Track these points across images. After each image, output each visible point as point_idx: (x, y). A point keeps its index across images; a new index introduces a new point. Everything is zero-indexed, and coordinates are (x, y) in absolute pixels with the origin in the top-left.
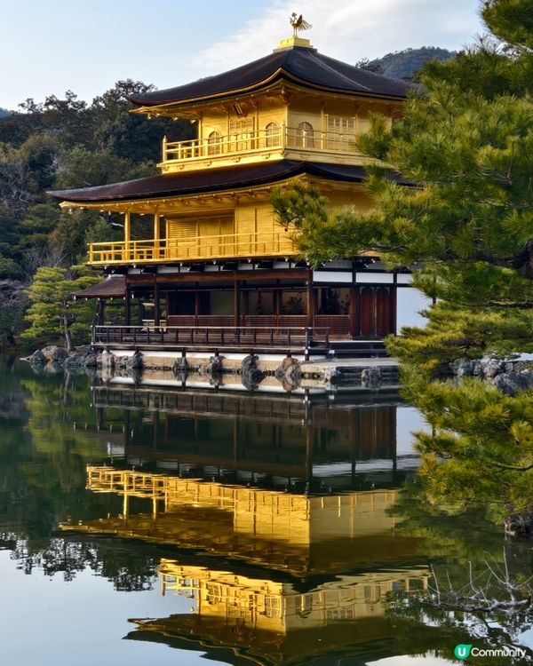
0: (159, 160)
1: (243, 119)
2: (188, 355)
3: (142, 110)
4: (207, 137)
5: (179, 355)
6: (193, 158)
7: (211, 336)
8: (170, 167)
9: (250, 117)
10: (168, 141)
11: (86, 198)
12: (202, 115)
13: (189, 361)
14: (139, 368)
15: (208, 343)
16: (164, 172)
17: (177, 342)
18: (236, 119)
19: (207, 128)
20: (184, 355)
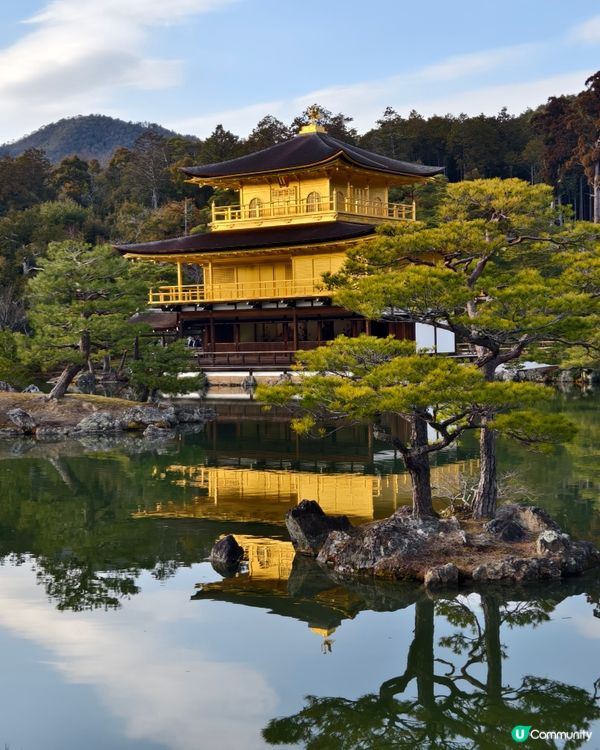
0: (210, 220)
1: (284, 188)
2: (254, 374)
3: (194, 180)
4: (249, 203)
5: (247, 374)
6: (237, 219)
7: (279, 358)
8: (218, 226)
9: (292, 186)
10: (216, 206)
11: (152, 250)
12: (243, 184)
13: (257, 379)
14: (207, 385)
15: (276, 364)
16: (214, 230)
17: (244, 364)
18: (277, 187)
19: (247, 194)
20: (251, 374)
